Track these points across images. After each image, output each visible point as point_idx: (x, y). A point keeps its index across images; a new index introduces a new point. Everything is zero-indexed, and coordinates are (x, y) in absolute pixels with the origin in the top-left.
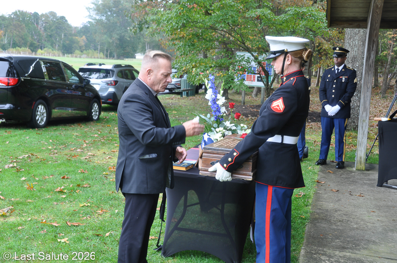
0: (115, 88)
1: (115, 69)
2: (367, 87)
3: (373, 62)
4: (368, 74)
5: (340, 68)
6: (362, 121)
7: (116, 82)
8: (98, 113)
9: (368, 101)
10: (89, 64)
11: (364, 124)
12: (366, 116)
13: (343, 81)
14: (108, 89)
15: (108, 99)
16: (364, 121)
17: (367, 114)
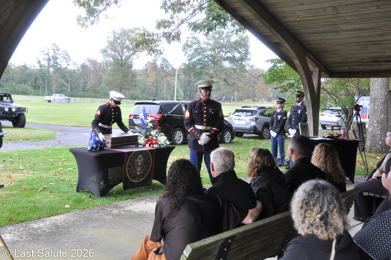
0: (256, 123)
1: (258, 110)
5: (299, 104)
7: (256, 119)
8: (230, 139)
10: (243, 107)
13: (299, 113)
14: (251, 123)
15: (250, 130)
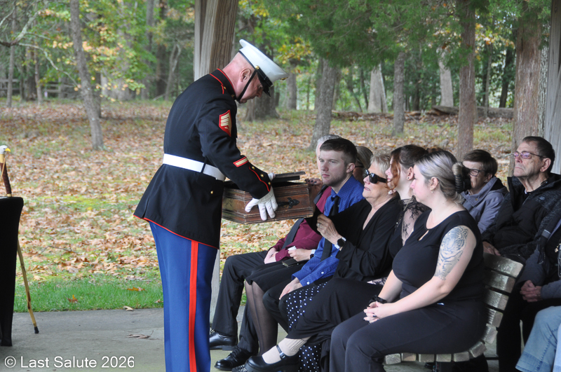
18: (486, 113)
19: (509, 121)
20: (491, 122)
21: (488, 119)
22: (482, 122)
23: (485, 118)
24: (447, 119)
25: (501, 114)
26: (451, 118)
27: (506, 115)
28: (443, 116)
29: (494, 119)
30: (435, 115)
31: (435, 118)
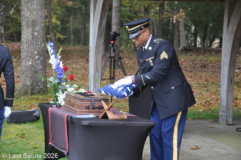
2: (99, 51)
3: (104, 28)
4: (100, 39)
6: (95, 81)
9: (100, 62)
11: (97, 83)
12: (99, 76)
16: (97, 81)
17: (99, 74)
18: (207, 50)
19: (217, 54)
20: (209, 54)
21: (208, 53)
22: (206, 54)
23: (206, 53)
24: (190, 52)
25: (213, 51)
26: (191, 52)
27: (215, 51)
28: (188, 51)
29: (210, 53)
30: (184, 50)
31: (184, 52)
